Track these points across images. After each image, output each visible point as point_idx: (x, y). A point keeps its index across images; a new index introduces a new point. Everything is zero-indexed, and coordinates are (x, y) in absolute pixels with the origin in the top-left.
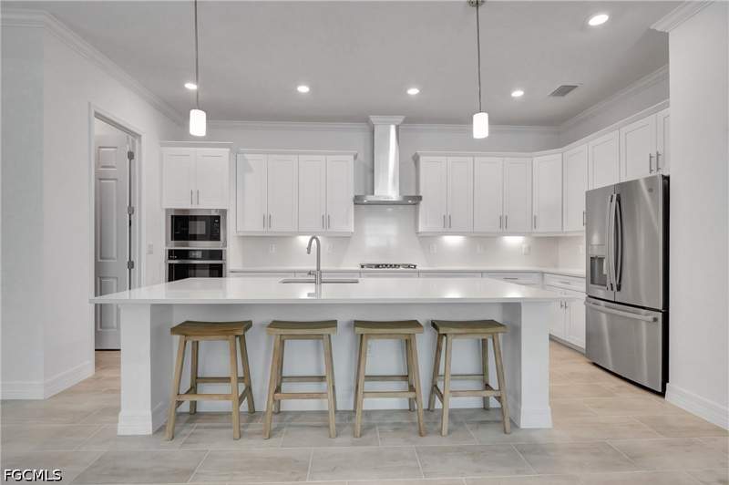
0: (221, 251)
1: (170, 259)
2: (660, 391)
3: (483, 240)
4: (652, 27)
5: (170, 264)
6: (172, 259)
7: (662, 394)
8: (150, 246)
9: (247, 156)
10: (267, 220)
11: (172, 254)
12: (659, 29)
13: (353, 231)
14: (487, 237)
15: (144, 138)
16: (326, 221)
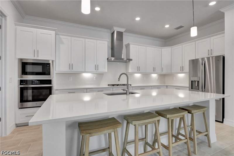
0: (51, 80)
1: (21, 84)
2: (222, 121)
3: (146, 75)
4: (220, 10)
5: (21, 88)
6: (22, 85)
7: (222, 122)
8: (11, 79)
9: (61, 36)
10: (71, 66)
11: (22, 82)
12: (222, 11)
13: (107, 71)
14: (147, 74)
15: (8, 18)
16: (97, 67)
